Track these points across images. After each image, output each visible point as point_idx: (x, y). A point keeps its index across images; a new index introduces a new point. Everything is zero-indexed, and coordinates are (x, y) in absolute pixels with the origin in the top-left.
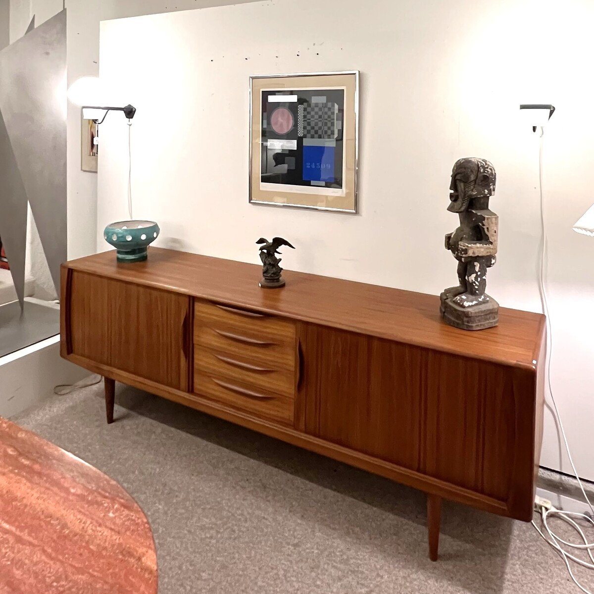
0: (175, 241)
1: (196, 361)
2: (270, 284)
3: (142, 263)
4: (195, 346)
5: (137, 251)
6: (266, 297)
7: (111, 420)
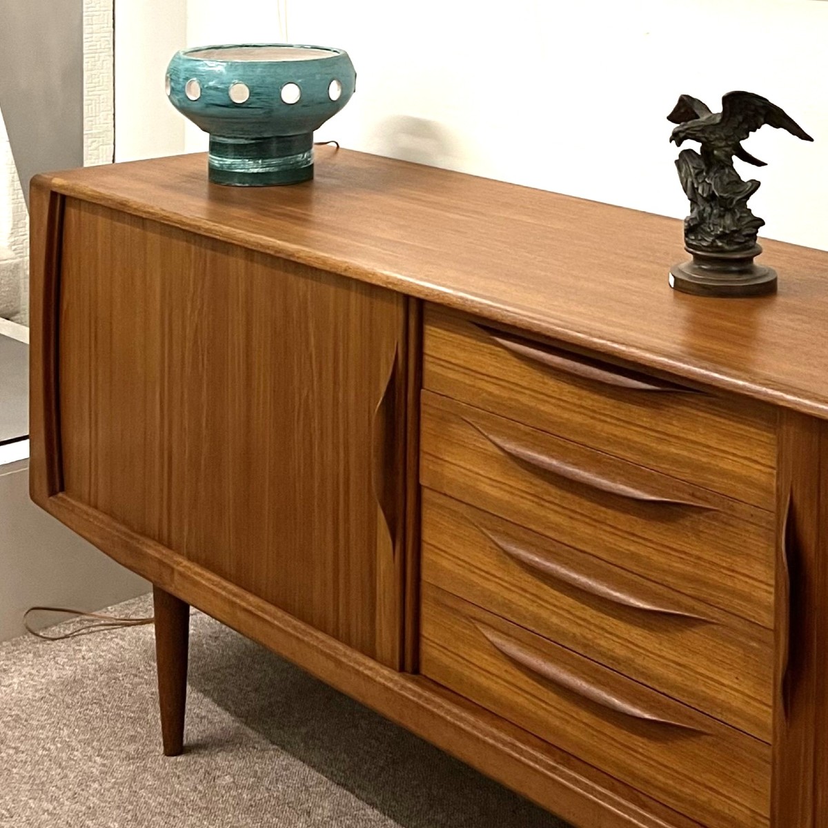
0: (420, 128)
1: (428, 556)
2: (714, 280)
3: (296, 191)
4: (426, 494)
5: (274, 146)
6: (697, 327)
7: (175, 744)
